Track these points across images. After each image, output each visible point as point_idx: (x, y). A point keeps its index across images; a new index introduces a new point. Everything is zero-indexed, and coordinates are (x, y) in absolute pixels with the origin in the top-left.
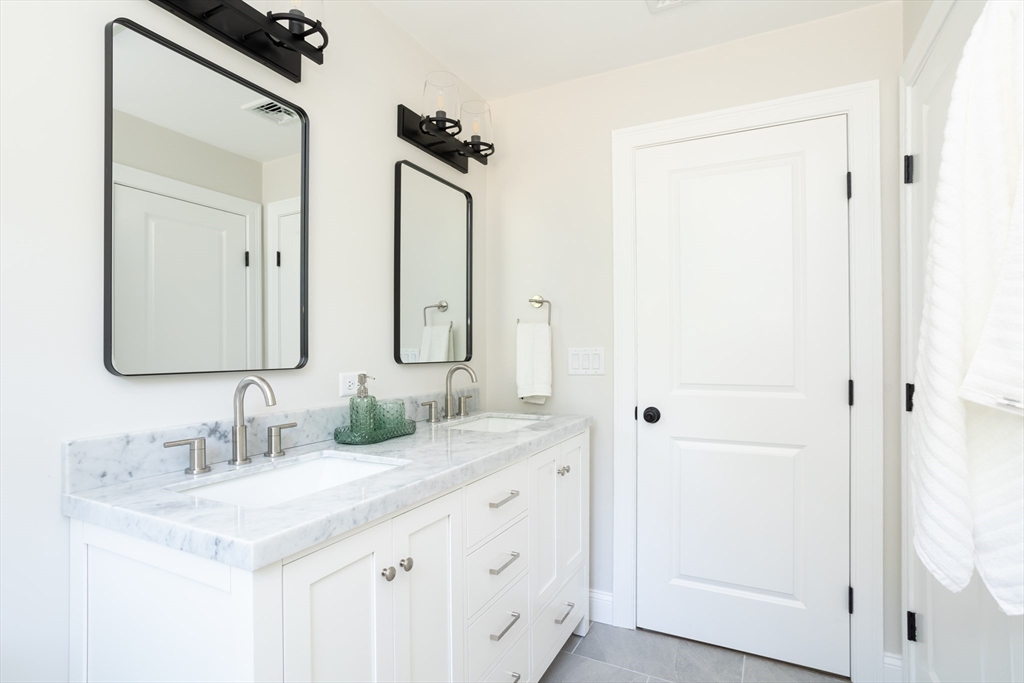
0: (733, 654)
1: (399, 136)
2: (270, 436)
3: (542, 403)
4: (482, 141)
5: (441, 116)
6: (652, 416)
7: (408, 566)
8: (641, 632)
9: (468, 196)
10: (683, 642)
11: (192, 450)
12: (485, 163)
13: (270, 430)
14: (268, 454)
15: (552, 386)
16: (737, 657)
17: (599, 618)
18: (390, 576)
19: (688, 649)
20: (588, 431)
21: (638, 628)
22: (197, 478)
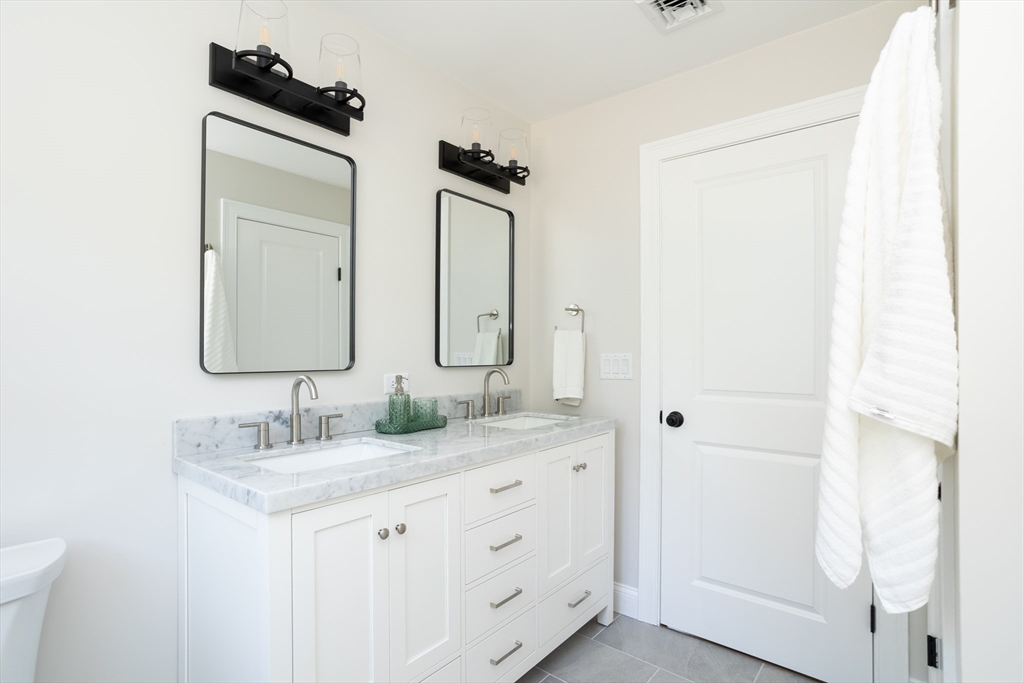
0: (751, 660)
1: (440, 168)
2: (321, 424)
3: (577, 404)
4: (518, 165)
5: (476, 148)
6: (675, 420)
7: (402, 530)
8: (664, 629)
9: (510, 214)
10: (704, 643)
11: (259, 431)
12: (523, 184)
13: (320, 418)
14: (318, 438)
15: (584, 389)
16: (755, 663)
17: (625, 611)
18: (384, 535)
19: (706, 650)
20: (612, 433)
21: (662, 625)
22: (262, 452)
